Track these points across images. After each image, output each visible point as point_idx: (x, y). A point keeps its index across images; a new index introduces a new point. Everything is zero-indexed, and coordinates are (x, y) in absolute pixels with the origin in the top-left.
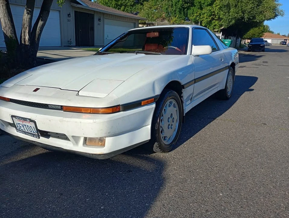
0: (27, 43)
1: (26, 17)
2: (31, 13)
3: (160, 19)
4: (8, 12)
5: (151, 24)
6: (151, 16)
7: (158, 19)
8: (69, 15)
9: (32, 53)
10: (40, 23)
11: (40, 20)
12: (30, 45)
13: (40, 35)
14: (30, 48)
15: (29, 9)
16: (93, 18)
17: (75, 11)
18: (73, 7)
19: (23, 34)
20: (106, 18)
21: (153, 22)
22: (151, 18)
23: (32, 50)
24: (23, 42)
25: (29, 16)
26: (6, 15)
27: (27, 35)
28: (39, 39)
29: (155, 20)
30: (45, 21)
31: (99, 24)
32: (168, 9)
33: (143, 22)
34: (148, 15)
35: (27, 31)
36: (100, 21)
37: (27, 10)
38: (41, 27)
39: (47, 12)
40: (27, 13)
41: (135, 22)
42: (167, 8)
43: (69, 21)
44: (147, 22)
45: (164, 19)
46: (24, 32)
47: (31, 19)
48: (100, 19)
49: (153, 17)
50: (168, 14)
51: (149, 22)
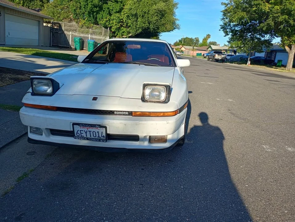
3: (68, 20)
5: (57, 24)
6: (56, 15)
7: (65, 20)
20: (6, 12)
21: (60, 22)
22: (56, 17)
29: (61, 20)
32: (77, 11)
33: (48, 21)
34: (54, 14)
41: (39, 20)
42: (75, 9)
45: (71, 21)
48: (0, 14)
49: (59, 17)
50: (77, 16)
51: (55, 22)
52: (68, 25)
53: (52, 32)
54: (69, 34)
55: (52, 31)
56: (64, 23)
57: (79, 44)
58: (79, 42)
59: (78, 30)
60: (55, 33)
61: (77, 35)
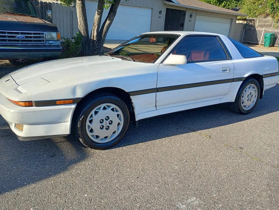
0: (95, 39)
1: (97, 17)
2: (100, 14)
3: (264, 15)
4: (83, 13)
5: (253, 21)
6: (253, 12)
7: (261, 15)
8: (161, 12)
9: (97, 47)
10: (108, 22)
11: (108, 20)
12: (96, 40)
13: (106, 32)
14: (97, 43)
15: (99, 11)
16: (185, 15)
17: (167, 9)
18: (165, 4)
19: (93, 31)
20: (198, 14)
21: (255, 19)
22: (252, 13)
23: (98, 45)
24: (92, 38)
25: (99, 16)
26: (81, 16)
27: (96, 32)
28: (105, 36)
29: (256, 17)
30: (112, 21)
31: (190, 21)
32: (274, 4)
33: (243, 18)
34: (250, 11)
35: (96, 29)
36: (191, 18)
37: (98, 11)
38: (108, 26)
39: (113, 13)
40: (97, 14)
41: (232, 18)
42: (273, 3)
43: (159, 17)
44: (247, 18)
45: (268, 15)
46: (94, 30)
47: (100, 19)
48: (192, 16)
49: (255, 13)
50: (274, 9)
51: (250, 18)
52: (263, 21)
53: (245, 30)
54: (262, 30)
55: (246, 28)
56: (259, 19)
57: (269, 41)
58: (269, 38)
59: (273, 25)
60: (248, 29)
61: (271, 31)
